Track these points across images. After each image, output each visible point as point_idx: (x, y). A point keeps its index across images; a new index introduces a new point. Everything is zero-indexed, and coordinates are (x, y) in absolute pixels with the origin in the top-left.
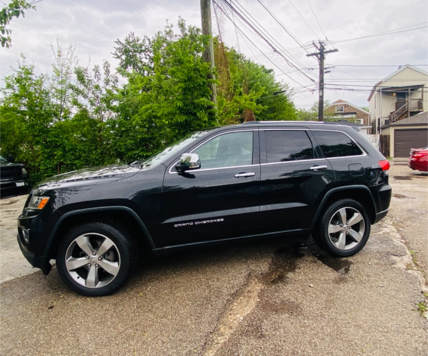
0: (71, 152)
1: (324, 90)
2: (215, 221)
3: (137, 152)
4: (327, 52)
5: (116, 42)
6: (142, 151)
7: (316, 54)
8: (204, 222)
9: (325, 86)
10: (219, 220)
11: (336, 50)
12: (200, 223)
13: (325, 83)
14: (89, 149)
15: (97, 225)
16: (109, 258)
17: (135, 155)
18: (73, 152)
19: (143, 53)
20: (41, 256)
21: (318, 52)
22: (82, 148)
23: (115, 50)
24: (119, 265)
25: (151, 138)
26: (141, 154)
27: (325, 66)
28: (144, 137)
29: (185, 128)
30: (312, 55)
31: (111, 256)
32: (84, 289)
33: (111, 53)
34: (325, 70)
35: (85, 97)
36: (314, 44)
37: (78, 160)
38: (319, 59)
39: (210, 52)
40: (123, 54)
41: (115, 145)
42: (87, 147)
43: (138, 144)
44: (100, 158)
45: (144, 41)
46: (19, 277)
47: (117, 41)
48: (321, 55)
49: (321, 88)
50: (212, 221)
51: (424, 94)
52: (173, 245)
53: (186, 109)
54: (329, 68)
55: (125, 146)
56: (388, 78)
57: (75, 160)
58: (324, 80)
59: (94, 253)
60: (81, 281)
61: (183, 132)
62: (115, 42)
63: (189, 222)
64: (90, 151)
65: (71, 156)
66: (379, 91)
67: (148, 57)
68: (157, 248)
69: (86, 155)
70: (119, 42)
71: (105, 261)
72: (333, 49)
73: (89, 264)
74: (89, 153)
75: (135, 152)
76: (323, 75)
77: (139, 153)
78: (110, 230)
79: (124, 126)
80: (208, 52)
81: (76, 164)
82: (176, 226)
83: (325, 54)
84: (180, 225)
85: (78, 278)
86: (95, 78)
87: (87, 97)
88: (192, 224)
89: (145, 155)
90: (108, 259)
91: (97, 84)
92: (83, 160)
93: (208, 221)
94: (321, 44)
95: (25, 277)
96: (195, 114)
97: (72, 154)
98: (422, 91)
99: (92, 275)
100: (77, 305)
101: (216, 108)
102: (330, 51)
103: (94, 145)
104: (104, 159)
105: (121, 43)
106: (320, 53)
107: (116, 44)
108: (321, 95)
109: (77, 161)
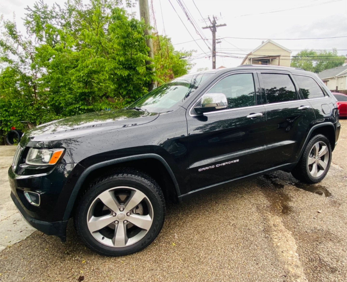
0: (4, 109)
1: (216, 56)
2: (232, 162)
3: (78, 106)
4: (218, 26)
5: (27, 9)
6: (82, 105)
7: (210, 27)
8: (224, 164)
9: (216, 54)
10: (235, 161)
11: (225, 25)
12: (220, 165)
13: (216, 51)
14: (24, 105)
15: (125, 177)
16: (139, 212)
17: (76, 108)
18: (6, 108)
19: (54, 20)
20: (60, 222)
21: (212, 25)
22: (18, 104)
23: (26, 16)
24: (151, 218)
25: (90, 93)
26: (82, 107)
27: (217, 38)
28: (84, 91)
29: (127, 82)
30: (207, 28)
31: (140, 210)
32: (112, 250)
33: (22, 18)
34: (216, 41)
35: (14, 53)
36: (209, 18)
37: (12, 115)
38: (212, 31)
39: (146, 11)
40: (34, 20)
41: (53, 100)
42: (22, 103)
43: (77, 98)
44: (37, 113)
45: (54, 8)
46: (9, 244)
47: (27, 7)
48: (214, 28)
49: (214, 55)
50: (230, 163)
51: (280, 61)
52: (194, 189)
53: (127, 64)
54: (220, 39)
55: (64, 101)
56: (258, 49)
57: (9, 116)
58: (216, 49)
59: (122, 209)
60: (107, 242)
61: (125, 85)
62: (25, 9)
63: (211, 166)
64: (26, 107)
65: (4, 112)
66: (250, 60)
67: (60, 24)
68: (181, 194)
69: (22, 111)
70: (29, 8)
71: (133, 216)
72: (223, 24)
73: (116, 222)
74: (25, 109)
75: (76, 106)
76: (215, 44)
77: (79, 107)
78: (141, 181)
79: (62, 82)
80: (145, 11)
81: (10, 120)
82: (200, 170)
83: (216, 28)
84: (204, 169)
85: (103, 238)
86: (27, 33)
87: (17, 53)
88: (213, 167)
89: (86, 108)
90: (137, 213)
91: (29, 39)
92: (19, 116)
93: (227, 163)
94: (214, 19)
95: (18, 245)
96: (134, 69)
97: (6, 111)
98: (279, 59)
99: (121, 233)
100: (110, 269)
101: (153, 63)
102: (221, 25)
103: (29, 100)
104: (41, 114)
105: (31, 10)
106: (213, 27)
107: (26, 10)
108: (214, 61)
109: (11, 118)
